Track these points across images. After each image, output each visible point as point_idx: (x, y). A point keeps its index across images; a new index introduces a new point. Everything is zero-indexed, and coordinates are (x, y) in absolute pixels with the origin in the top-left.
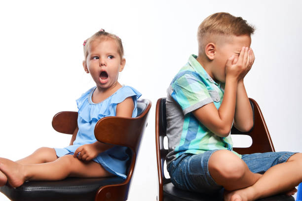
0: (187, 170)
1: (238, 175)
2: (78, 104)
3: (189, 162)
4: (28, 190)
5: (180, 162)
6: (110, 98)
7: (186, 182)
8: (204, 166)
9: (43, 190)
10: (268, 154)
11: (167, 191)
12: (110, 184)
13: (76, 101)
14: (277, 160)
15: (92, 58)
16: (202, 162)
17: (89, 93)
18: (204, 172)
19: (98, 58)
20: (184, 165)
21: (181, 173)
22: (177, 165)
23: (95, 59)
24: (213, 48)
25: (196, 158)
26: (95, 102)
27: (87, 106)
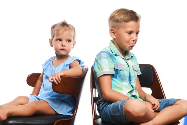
0: (110, 112)
2: (43, 67)
3: (111, 107)
4: (10, 123)
6: (64, 62)
7: (109, 119)
8: (121, 110)
10: (162, 100)
11: (98, 123)
12: (62, 119)
13: (42, 65)
14: (168, 104)
15: (57, 40)
16: (119, 107)
17: (50, 60)
18: (121, 114)
19: (61, 40)
20: (108, 109)
21: (106, 114)
22: (103, 108)
23: (59, 40)
24: (114, 31)
25: (116, 104)
26: (55, 66)
27: (50, 68)
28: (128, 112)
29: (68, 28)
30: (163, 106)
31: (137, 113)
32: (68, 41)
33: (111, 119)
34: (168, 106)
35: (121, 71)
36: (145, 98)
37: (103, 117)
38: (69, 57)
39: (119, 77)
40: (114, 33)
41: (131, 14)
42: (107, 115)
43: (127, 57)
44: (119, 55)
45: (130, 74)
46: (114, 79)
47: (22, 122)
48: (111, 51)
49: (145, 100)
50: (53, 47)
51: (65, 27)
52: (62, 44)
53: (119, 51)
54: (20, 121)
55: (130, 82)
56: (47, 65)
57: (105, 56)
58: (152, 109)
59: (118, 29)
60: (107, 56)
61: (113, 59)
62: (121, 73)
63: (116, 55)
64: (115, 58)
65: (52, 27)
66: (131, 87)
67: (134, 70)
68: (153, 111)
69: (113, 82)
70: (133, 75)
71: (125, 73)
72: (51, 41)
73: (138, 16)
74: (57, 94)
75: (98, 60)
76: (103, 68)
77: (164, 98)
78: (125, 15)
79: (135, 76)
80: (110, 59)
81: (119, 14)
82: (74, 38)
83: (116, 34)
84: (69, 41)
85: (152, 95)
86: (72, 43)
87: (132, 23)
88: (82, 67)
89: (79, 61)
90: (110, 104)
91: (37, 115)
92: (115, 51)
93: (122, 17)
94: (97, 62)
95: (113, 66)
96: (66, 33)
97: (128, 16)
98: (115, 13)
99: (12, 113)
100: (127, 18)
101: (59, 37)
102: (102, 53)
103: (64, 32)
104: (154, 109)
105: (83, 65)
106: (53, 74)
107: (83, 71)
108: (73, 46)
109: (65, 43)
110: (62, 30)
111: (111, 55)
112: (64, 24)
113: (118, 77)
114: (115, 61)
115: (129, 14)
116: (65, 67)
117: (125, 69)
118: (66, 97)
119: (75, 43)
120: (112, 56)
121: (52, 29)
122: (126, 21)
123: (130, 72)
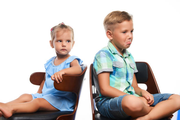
0: (108, 108)
1: (139, 109)
2: (45, 67)
3: (109, 103)
4: (15, 119)
5: (103, 103)
6: (65, 62)
7: (108, 114)
9: (24, 119)
10: (157, 95)
11: (97, 118)
12: (64, 115)
13: (45, 65)
14: (162, 99)
15: (57, 41)
16: (117, 103)
18: (119, 109)
19: (61, 41)
20: (106, 105)
21: (104, 110)
22: (101, 104)
23: (59, 41)
24: (110, 33)
25: (114, 100)
26: (56, 65)
27: (51, 68)
28: (126, 108)
29: (67, 29)
30: (158, 101)
31: (134, 108)
32: (67, 42)
33: (109, 114)
34: (162, 101)
35: (119, 69)
36: (141, 93)
37: (101, 112)
38: (69, 57)
39: (118, 74)
40: (110, 34)
41: (123, 15)
42: (106, 111)
43: (125, 55)
44: (117, 54)
45: (127, 71)
46: (112, 76)
47: (27, 119)
48: (110, 50)
49: (141, 96)
50: (54, 47)
51: (64, 29)
52: (62, 45)
53: (117, 49)
54: (24, 117)
55: (128, 79)
56: (49, 65)
57: (104, 55)
58: (147, 104)
59: (113, 30)
60: (106, 54)
61: (112, 58)
62: (119, 70)
63: (114, 54)
64: (113, 57)
65: (52, 29)
66: (128, 83)
67: (131, 68)
68: (149, 105)
69: (111, 79)
70: (130, 72)
71: (123, 70)
72: (52, 43)
73: (130, 15)
74: (58, 91)
75: (97, 59)
76: (102, 66)
77: (159, 93)
78: (118, 17)
79: (131, 73)
80: (109, 57)
81: (112, 17)
82: (73, 39)
83: (112, 36)
84: (69, 41)
85: (147, 90)
86: (71, 43)
87: (125, 23)
88: (81, 65)
89: (79, 60)
90: (108, 100)
91: (40, 111)
92: (113, 50)
93: (115, 19)
94: (97, 60)
95: (111, 64)
96: (66, 34)
97: (121, 17)
98: (108, 16)
99: (17, 110)
100: (120, 19)
101: (60, 38)
102: (101, 52)
103: (63, 33)
104: (149, 104)
105: (82, 63)
106: (54, 73)
107: (82, 69)
108: (73, 46)
109: (65, 43)
110: (61, 32)
111: (110, 53)
112: (63, 26)
113: (116, 74)
114: (114, 60)
115: (122, 14)
116: (66, 66)
117: (123, 66)
118: (67, 94)
119: (74, 42)
120: (110, 55)
121: (51, 31)
122: (119, 22)
123: (127, 70)
